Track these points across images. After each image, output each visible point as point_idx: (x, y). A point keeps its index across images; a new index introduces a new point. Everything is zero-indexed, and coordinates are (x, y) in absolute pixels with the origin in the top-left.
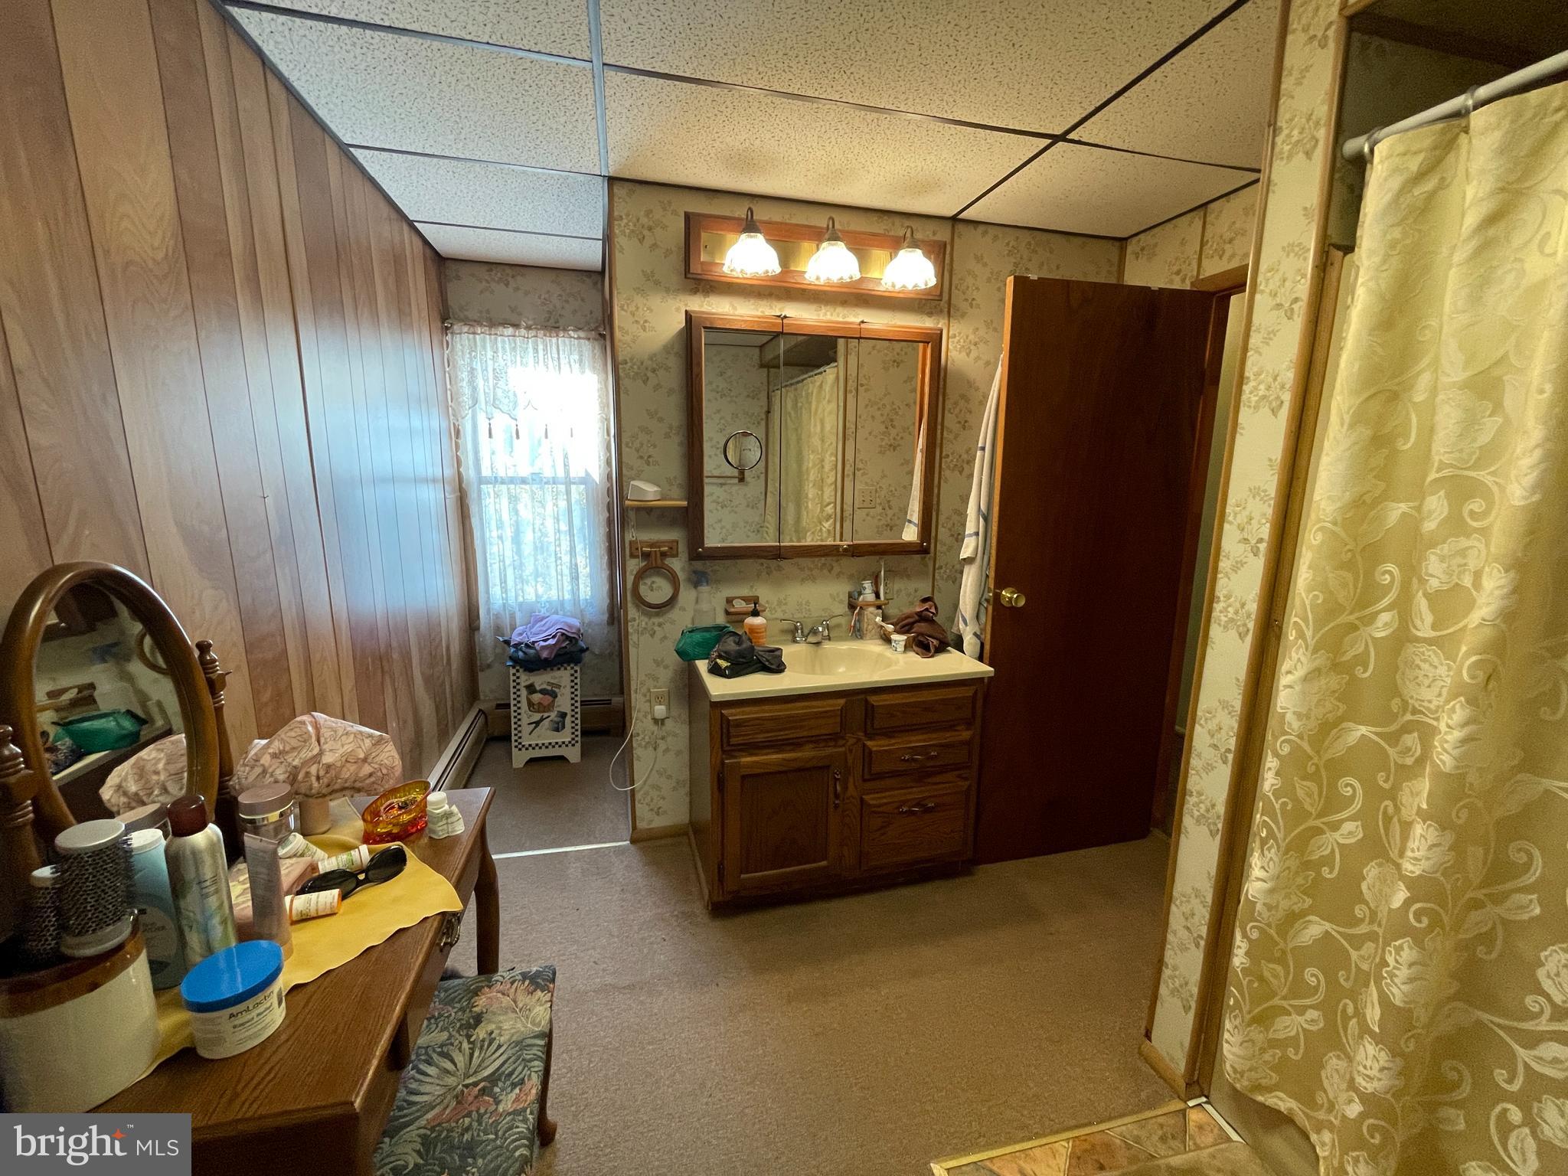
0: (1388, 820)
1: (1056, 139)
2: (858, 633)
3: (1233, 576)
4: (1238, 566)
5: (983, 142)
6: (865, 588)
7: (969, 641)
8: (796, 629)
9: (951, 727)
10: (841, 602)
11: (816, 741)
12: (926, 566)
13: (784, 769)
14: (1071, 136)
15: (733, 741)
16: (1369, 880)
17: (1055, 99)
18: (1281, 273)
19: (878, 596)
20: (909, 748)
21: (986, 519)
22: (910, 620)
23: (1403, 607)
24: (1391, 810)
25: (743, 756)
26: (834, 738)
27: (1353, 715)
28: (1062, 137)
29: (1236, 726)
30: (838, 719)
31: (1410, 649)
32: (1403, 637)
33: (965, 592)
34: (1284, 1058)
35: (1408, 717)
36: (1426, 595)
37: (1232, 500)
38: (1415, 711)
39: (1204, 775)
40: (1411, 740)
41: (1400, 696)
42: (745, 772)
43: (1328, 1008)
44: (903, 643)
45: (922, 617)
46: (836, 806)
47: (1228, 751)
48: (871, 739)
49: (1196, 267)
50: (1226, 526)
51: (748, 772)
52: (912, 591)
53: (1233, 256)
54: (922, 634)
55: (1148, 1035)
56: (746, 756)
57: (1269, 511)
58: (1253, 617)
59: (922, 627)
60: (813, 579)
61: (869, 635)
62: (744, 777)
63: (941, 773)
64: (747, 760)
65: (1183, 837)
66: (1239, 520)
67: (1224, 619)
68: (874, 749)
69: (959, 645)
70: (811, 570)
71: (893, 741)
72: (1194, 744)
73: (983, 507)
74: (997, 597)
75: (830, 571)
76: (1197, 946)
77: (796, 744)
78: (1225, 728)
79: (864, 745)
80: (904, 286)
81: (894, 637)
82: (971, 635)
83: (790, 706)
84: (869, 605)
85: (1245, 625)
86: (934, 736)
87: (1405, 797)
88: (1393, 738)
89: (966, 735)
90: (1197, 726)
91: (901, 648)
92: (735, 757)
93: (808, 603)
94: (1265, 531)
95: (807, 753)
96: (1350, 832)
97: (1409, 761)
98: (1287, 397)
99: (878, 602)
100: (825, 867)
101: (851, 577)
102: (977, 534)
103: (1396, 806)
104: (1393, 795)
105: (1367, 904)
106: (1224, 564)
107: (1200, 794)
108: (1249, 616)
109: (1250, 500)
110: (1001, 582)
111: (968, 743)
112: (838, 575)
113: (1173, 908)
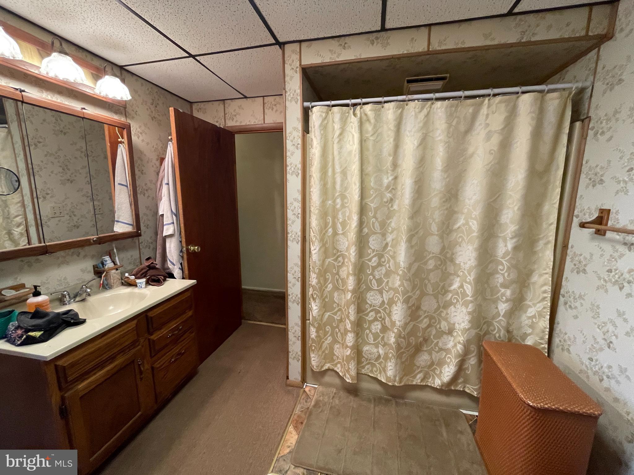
0: (337, 281)
1: (191, 56)
2: (106, 287)
3: (292, 225)
4: (293, 222)
5: (160, 42)
6: (106, 261)
7: (177, 272)
8: (64, 296)
9: (184, 313)
10: (89, 272)
11: (122, 351)
12: (135, 243)
13: (108, 377)
14: (197, 58)
15: (70, 379)
16: (335, 297)
17: (200, 41)
18: (293, 135)
19: (115, 263)
20: (170, 330)
21: (176, 216)
22: (145, 270)
23: (334, 227)
24: (338, 277)
25: (77, 385)
26: (134, 344)
27: (326, 257)
28: (194, 57)
29: (300, 270)
30: (135, 332)
31: (338, 237)
32: (335, 234)
33: (170, 251)
34: (326, 354)
35: (339, 253)
36: (340, 223)
37: (288, 202)
38: (340, 252)
39: (293, 288)
40: (340, 259)
41: (336, 249)
42: (81, 394)
43: (332, 335)
44: (144, 283)
45: (151, 267)
46: (141, 379)
47: (299, 278)
48: (152, 335)
49: (224, 121)
50: (288, 210)
51: (83, 393)
52: (129, 257)
53: (236, 121)
54: (154, 276)
55: (288, 378)
56: (80, 383)
57: (300, 205)
58: (300, 236)
59: (151, 272)
60: (67, 263)
61: (115, 286)
62: (82, 397)
63: (184, 334)
64: (81, 386)
65: (289, 310)
66: (291, 208)
67: (291, 239)
68: (155, 339)
69: (172, 276)
70: (64, 257)
71: (162, 330)
72: (288, 279)
73: (174, 210)
74: (188, 250)
75: (78, 256)
76: (298, 340)
77: (112, 359)
78: (297, 271)
79: (149, 339)
80: (107, 95)
81: (138, 281)
82: (178, 269)
83: (105, 338)
84: (112, 269)
85: (298, 239)
86: (178, 320)
87: (341, 273)
88: (336, 260)
89: (190, 313)
90: (288, 274)
91: (144, 285)
92: (72, 388)
93: (65, 279)
94: (300, 211)
95: (119, 361)
96: (330, 286)
97: (340, 264)
98: (300, 172)
99: (116, 267)
100: (141, 415)
101: (93, 257)
102: (173, 223)
103: (339, 276)
104: (338, 273)
105: (336, 303)
106: (289, 222)
107: (292, 294)
108: (299, 236)
109: (294, 202)
110: (188, 243)
111: (191, 316)
112: (85, 256)
113: (289, 333)
